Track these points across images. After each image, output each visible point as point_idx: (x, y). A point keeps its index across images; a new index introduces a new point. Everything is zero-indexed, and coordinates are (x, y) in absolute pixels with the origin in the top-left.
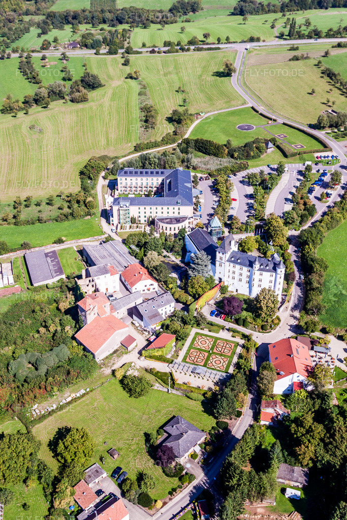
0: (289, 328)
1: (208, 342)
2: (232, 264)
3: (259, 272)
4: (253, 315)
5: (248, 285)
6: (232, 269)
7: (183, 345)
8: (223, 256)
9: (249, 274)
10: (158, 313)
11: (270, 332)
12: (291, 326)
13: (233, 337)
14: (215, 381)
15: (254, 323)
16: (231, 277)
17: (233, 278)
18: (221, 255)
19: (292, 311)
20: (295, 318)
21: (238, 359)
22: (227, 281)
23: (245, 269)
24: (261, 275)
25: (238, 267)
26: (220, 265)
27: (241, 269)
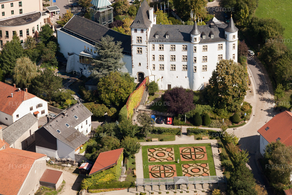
0: (267, 113)
1: (166, 153)
2: (157, 46)
3: (202, 45)
4: (212, 106)
5: (186, 73)
6: (158, 53)
7: (134, 163)
8: (143, 35)
9: (185, 53)
10: (77, 131)
11: (245, 123)
12: (268, 111)
13: (198, 139)
14: (206, 191)
15: (217, 117)
16: (157, 67)
17: (162, 68)
18: (139, 33)
19: (260, 94)
20: (269, 101)
21: (221, 160)
22: (152, 76)
23: (179, 47)
24: (205, 49)
25: (167, 46)
26: (140, 51)
27: (173, 49)
